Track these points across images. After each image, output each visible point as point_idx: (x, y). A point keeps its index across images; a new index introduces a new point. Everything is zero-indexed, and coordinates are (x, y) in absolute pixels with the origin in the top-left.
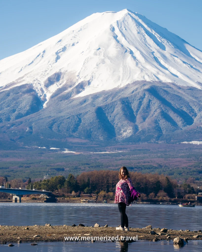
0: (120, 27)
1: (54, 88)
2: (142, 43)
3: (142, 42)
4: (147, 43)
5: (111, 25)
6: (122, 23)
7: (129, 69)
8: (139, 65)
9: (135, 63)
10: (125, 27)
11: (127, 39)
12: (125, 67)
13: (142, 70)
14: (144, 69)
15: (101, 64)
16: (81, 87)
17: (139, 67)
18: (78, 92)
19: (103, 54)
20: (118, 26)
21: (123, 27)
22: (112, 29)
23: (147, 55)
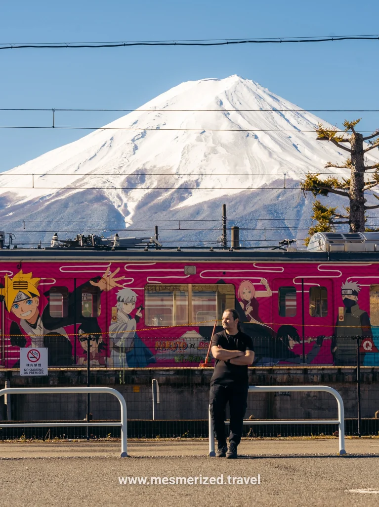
0: (230, 100)
1: (138, 194)
2: (270, 124)
3: (270, 122)
4: (277, 123)
5: (217, 98)
6: (233, 93)
7: (259, 162)
8: (275, 156)
9: (266, 152)
10: (238, 100)
11: (246, 117)
12: (252, 159)
13: (281, 164)
14: (285, 162)
15: (212, 155)
16: (185, 190)
17: (275, 159)
18: (182, 199)
19: (212, 140)
20: (228, 99)
21: (235, 100)
22: (219, 103)
23: (281, 141)
